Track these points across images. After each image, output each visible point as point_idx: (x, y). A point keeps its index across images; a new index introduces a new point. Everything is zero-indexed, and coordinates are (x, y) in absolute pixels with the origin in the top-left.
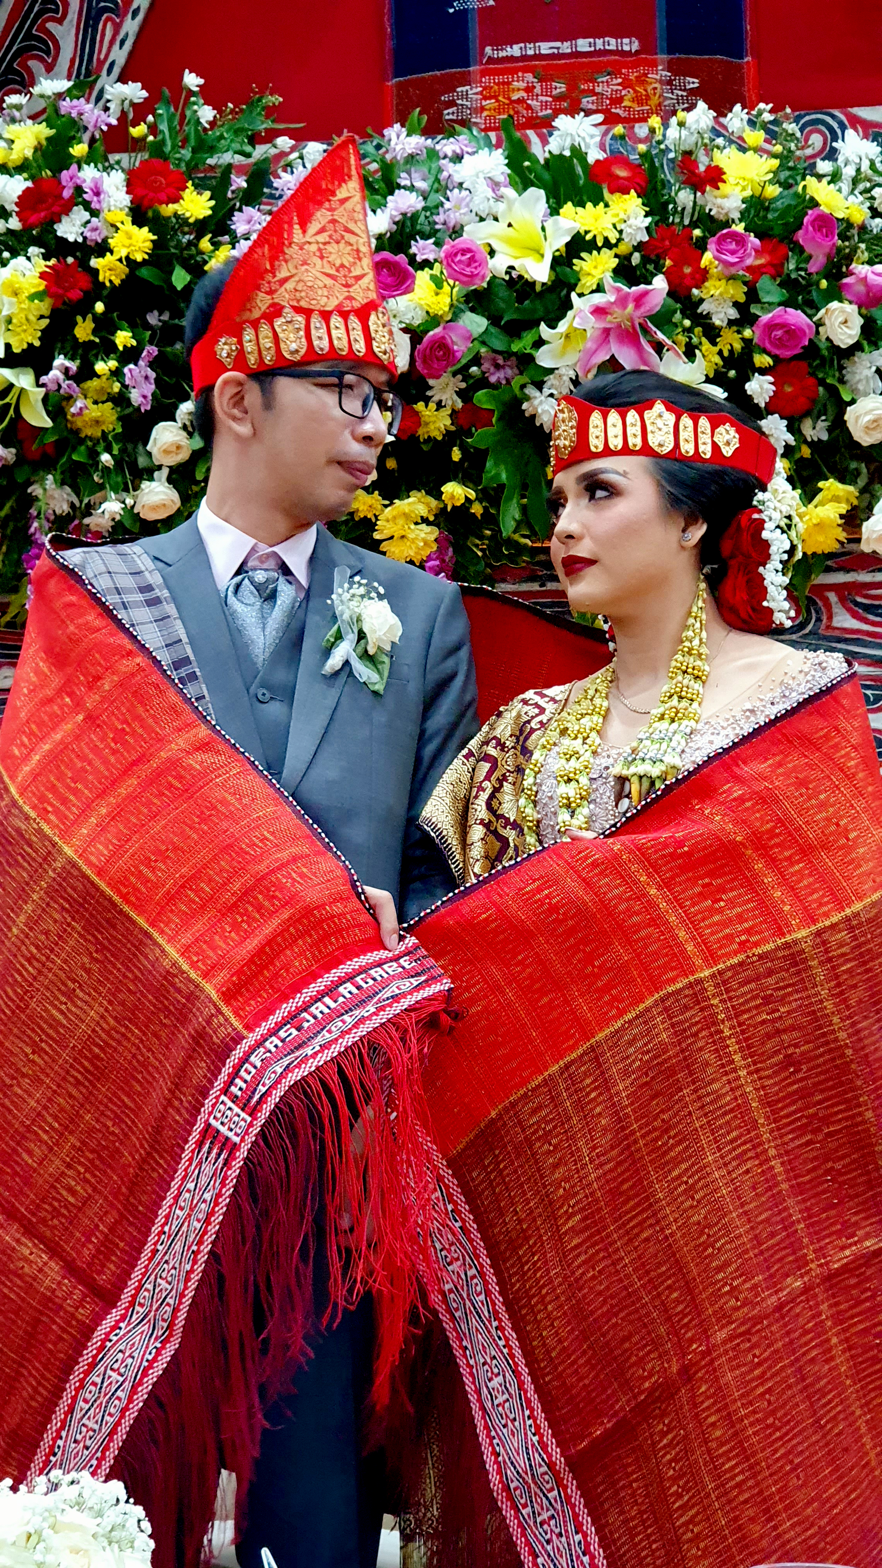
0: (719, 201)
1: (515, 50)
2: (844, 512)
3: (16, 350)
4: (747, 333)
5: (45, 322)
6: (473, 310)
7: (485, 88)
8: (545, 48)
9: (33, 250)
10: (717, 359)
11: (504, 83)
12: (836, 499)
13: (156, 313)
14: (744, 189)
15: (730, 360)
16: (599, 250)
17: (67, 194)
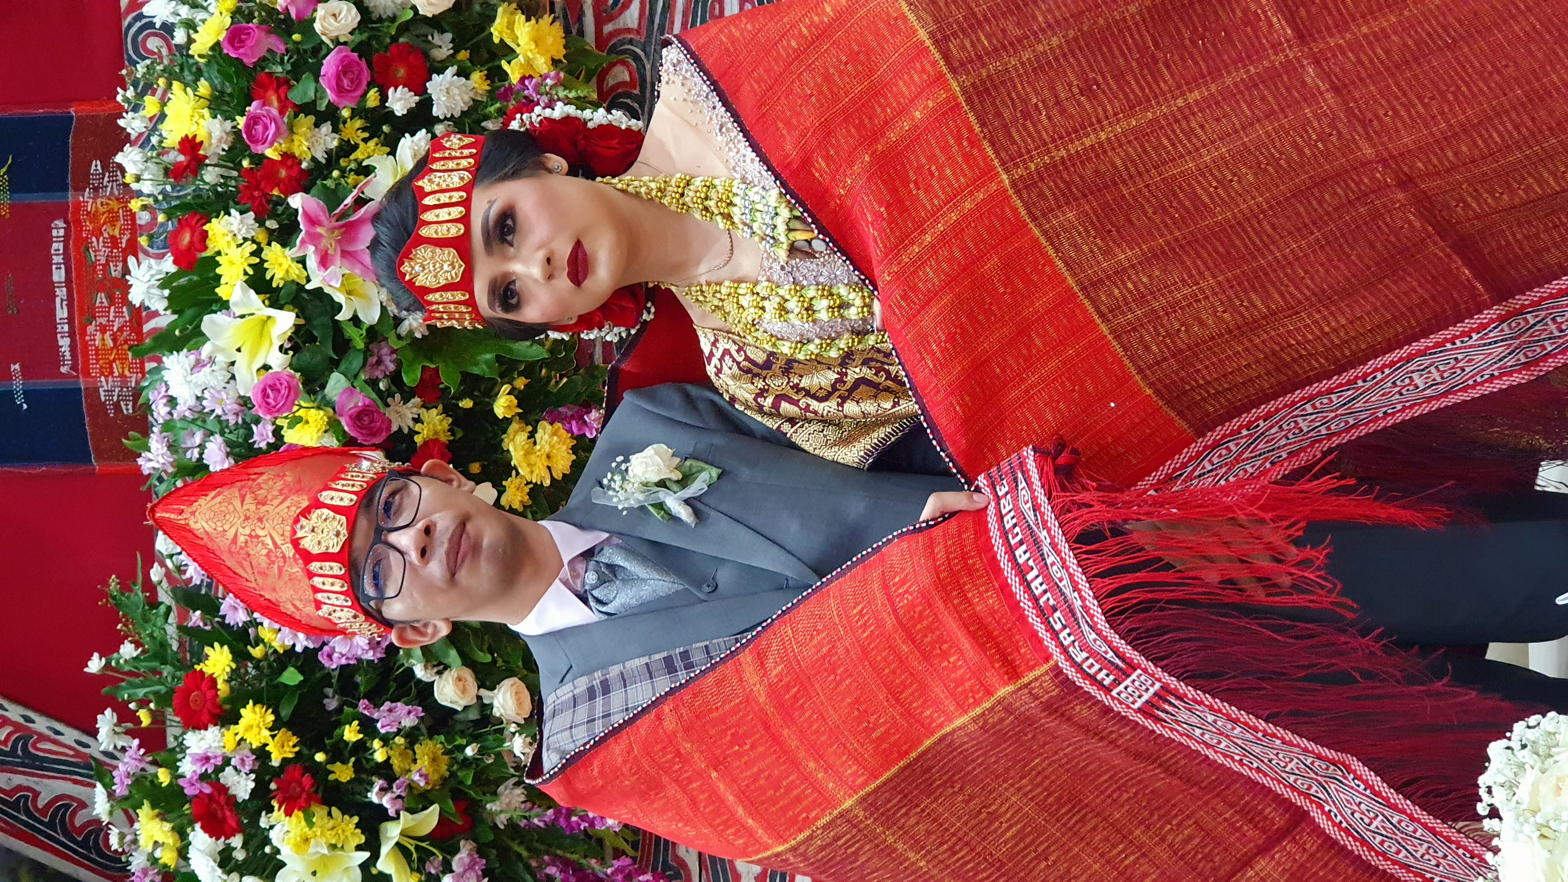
0: (214, 141)
1: (64, 343)
2: (523, 17)
3: (363, 839)
4: (346, 113)
5: (335, 811)
6: (323, 387)
7: (102, 374)
8: (62, 313)
9: (263, 823)
10: (372, 144)
11: (97, 354)
12: (511, 26)
13: (326, 701)
14: (203, 117)
15: (372, 131)
16: (263, 261)
17: (207, 790)
